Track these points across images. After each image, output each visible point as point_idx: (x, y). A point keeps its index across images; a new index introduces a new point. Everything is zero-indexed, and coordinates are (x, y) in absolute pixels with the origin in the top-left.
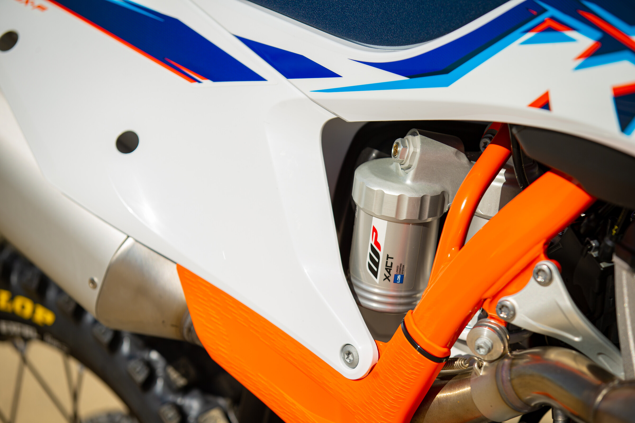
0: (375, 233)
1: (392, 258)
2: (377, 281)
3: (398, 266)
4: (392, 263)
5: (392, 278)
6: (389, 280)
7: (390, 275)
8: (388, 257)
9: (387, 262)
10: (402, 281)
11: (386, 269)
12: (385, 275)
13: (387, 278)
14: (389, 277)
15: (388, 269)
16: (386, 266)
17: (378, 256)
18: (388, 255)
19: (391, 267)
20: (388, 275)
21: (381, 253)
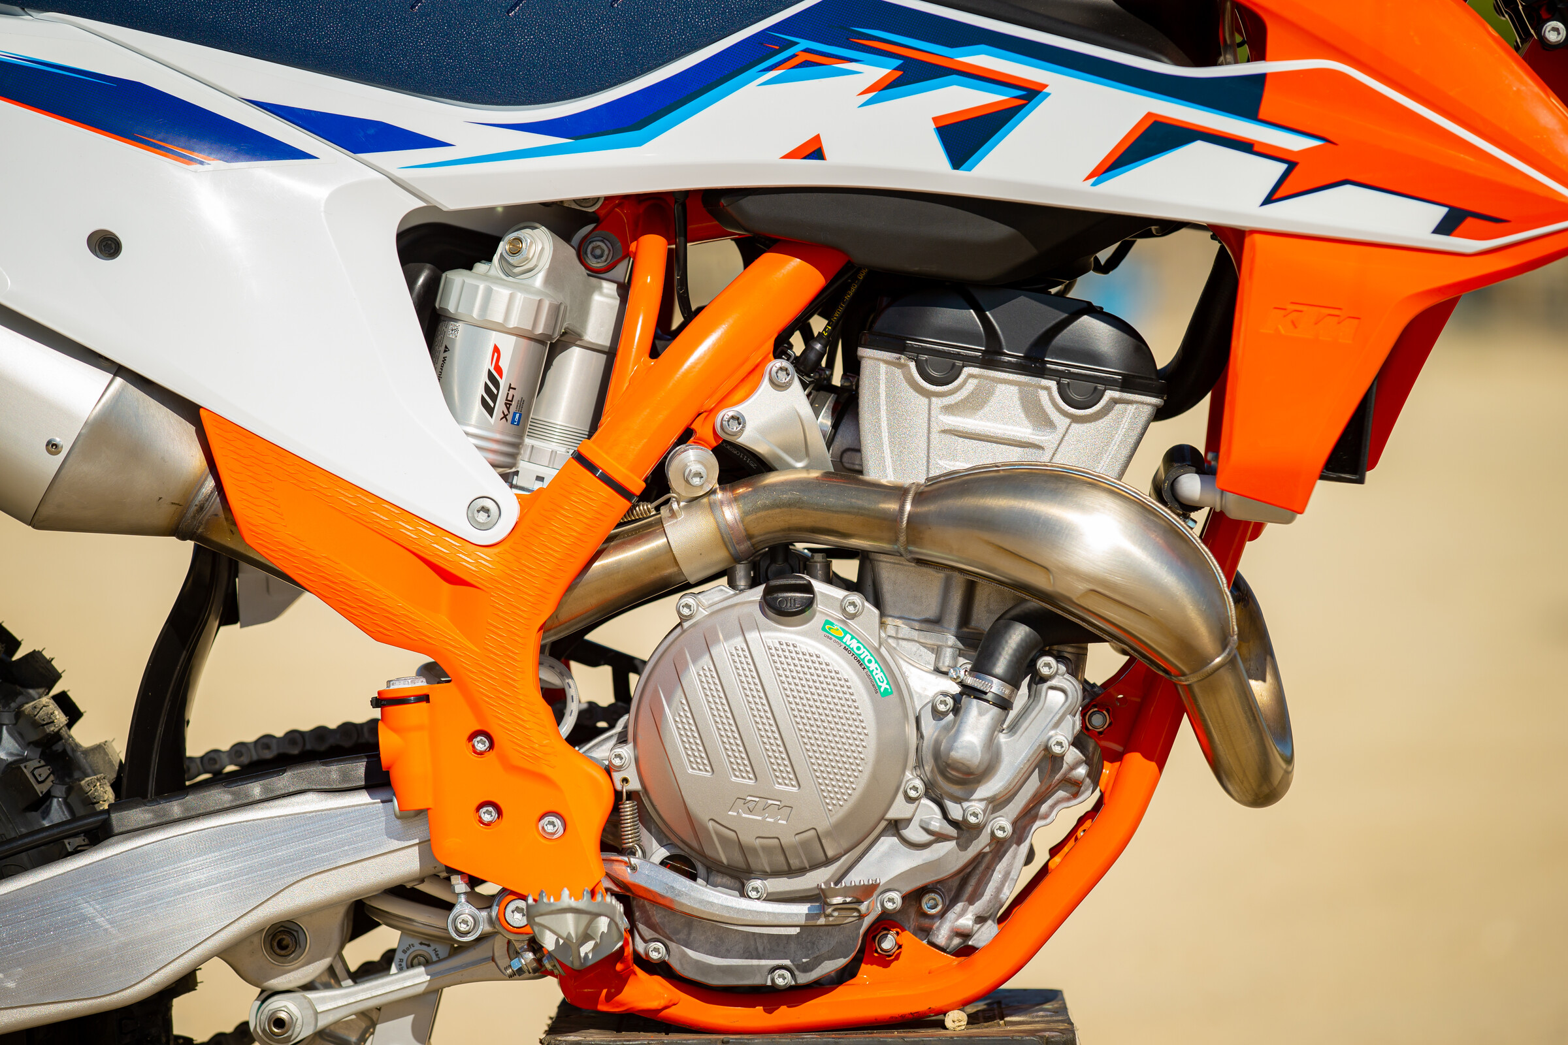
0: (496, 355)
1: (515, 389)
2: (492, 421)
3: (519, 401)
4: (513, 396)
5: (510, 417)
6: (507, 420)
7: (509, 412)
8: (510, 388)
9: (508, 394)
10: (518, 425)
11: (506, 404)
12: (503, 412)
13: (505, 416)
14: (507, 415)
15: (508, 404)
16: (507, 400)
17: (497, 385)
18: (510, 385)
19: (512, 401)
20: (506, 412)
21: (502, 382)
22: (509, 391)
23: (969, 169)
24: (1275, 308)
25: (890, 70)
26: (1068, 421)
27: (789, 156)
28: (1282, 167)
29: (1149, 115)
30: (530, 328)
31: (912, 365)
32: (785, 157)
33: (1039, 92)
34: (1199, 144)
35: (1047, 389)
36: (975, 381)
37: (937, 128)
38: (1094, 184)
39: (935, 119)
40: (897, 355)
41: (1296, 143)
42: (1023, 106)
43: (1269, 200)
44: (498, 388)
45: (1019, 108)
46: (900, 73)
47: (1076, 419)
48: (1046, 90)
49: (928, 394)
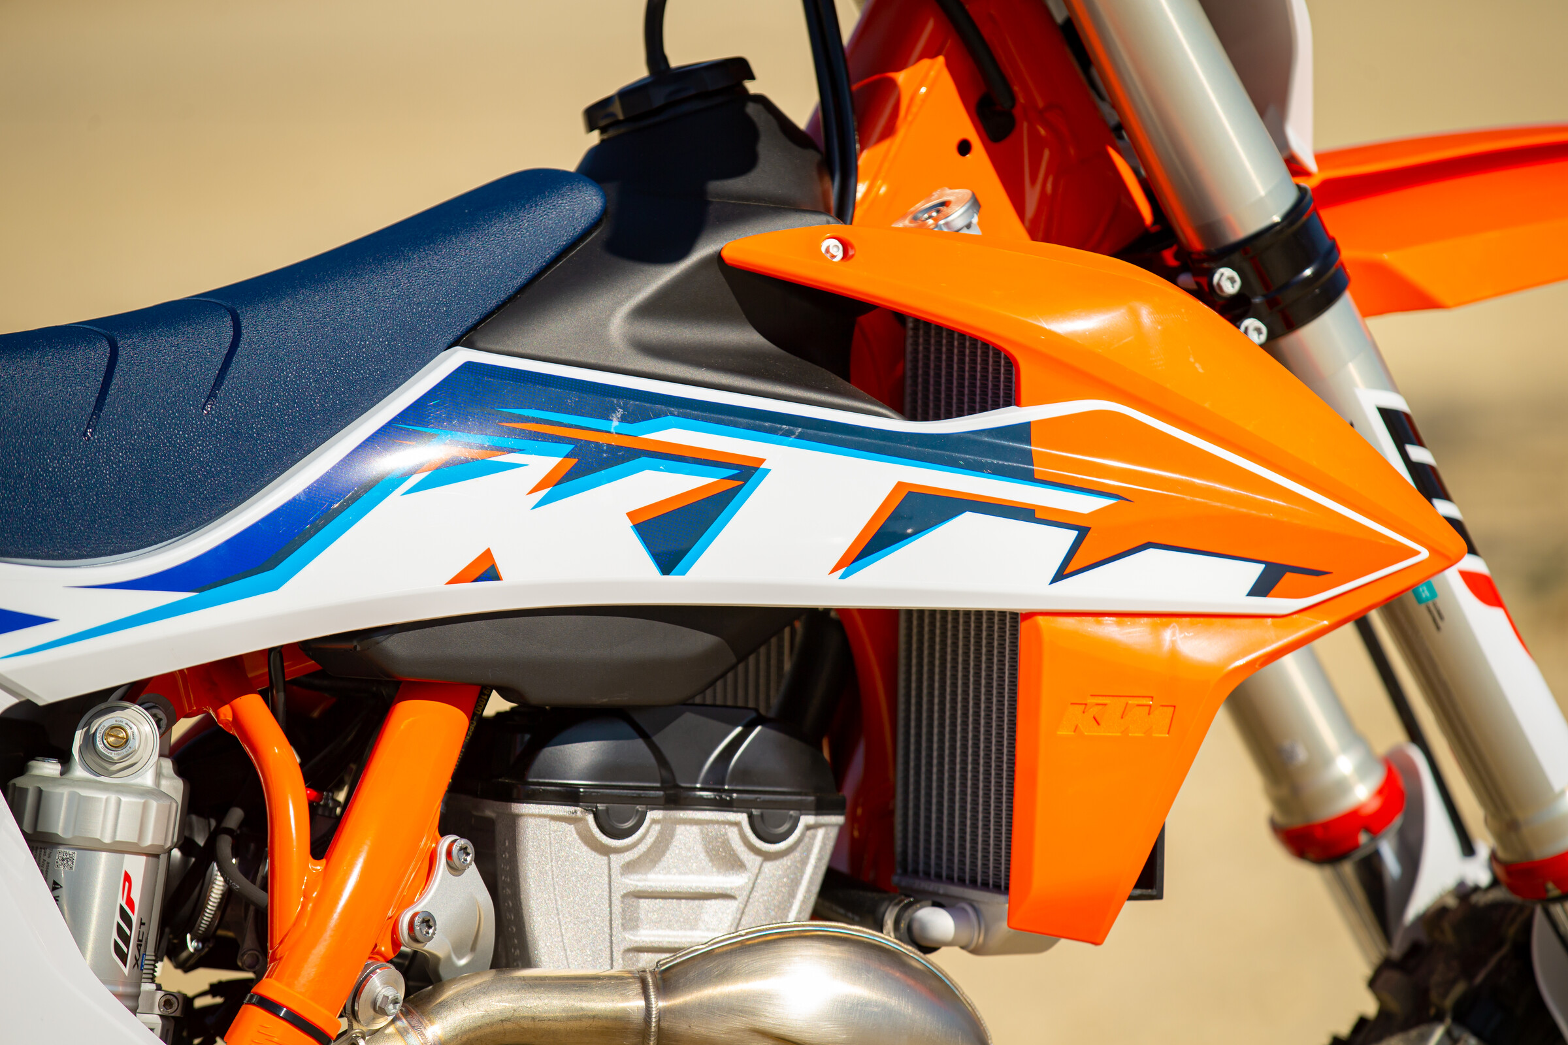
0: (127, 884)
1: (146, 925)
4: (145, 934)
5: (140, 962)
7: (140, 955)
8: (142, 924)
9: (140, 932)
11: (138, 946)
12: (135, 958)
13: (137, 962)
15: (140, 945)
16: (138, 941)
17: (129, 924)
18: (142, 920)
19: (142, 940)
20: (138, 957)
21: (135, 918)
22: (140, 928)
23: (683, 573)
24: (1072, 704)
25: (561, 458)
26: (759, 859)
27: (455, 580)
28: (1072, 535)
29: (900, 485)
30: (135, 840)
31: (590, 818)
32: (450, 582)
33: (756, 469)
34: (968, 515)
35: (737, 824)
36: (657, 827)
37: (634, 525)
38: (843, 577)
39: (631, 515)
40: (572, 809)
41: (1084, 505)
42: (739, 488)
43: (1061, 575)
44: (130, 927)
45: (732, 493)
46: (575, 461)
47: (768, 857)
48: (763, 466)
49: (606, 851)
